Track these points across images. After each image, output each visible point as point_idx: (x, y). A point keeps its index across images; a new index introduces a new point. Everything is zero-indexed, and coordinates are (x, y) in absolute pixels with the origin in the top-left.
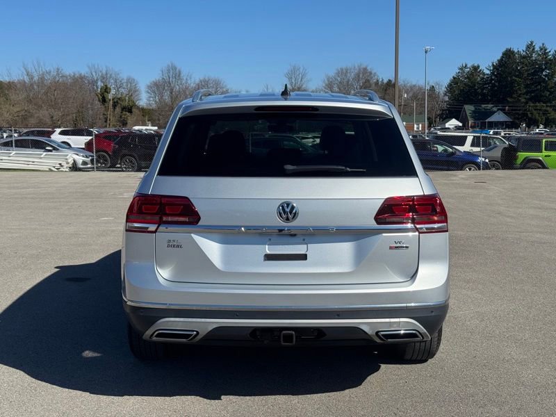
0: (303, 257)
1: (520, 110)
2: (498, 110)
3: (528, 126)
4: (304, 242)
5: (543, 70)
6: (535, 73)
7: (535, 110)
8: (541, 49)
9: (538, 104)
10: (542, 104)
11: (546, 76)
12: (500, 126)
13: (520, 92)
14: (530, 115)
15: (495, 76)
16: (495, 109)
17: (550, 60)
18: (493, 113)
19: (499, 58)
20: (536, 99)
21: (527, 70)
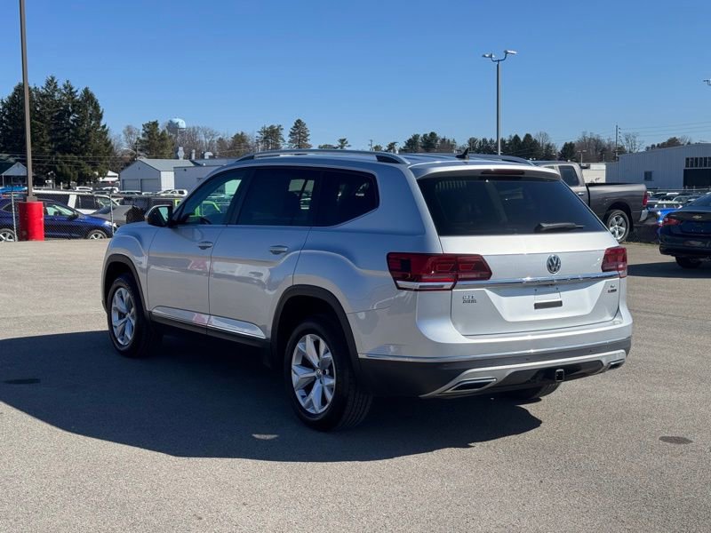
0: (559, 304)
1: (44, 162)
2: (17, 161)
3: (57, 183)
4: (557, 291)
5: (70, 114)
6: (60, 117)
7: (66, 162)
8: (66, 88)
9: (67, 156)
10: (72, 155)
11: (74, 121)
12: (20, 182)
13: (42, 140)
14: (59, 169)
15: (7, 117)
16: (12, 160)
17: (78, 102)
18: (11, 165)
19: (10, 95)
20: (65, 149)
21: (50, 113)
